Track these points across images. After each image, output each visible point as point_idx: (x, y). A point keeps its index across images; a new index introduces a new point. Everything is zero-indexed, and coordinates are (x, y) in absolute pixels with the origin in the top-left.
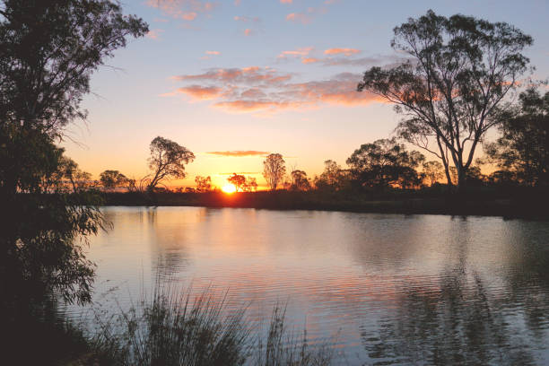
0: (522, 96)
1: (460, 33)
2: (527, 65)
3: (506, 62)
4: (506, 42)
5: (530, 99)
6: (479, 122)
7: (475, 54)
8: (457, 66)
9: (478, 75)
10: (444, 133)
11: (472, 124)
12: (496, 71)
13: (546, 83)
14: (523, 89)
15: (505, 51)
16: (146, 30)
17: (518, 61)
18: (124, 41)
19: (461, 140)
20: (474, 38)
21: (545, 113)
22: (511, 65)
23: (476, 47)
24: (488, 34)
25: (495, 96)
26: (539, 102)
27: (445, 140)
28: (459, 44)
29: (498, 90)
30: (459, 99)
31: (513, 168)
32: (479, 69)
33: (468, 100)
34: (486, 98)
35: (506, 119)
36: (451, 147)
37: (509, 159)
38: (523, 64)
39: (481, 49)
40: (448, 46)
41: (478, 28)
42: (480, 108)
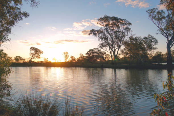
0: (129, 38)
1: (115, 21)
2: (131, 30)
3: (125, 29)
4: (126, 24)
5: (131, 39)
6: (119, 44)
7: (118, 27)
8: (114, 29)
9: (119, 32)
10: (111, 47)
11: (118, 44)
12: (123, 31)
13: (135, 35)
14: (130, 36)
15: (125, 26)
16: (29, 16)
18: (22, 18)
19: (115, 49)
20: (118, 23)
21: (135, 42)
22: (127, 30)
23: (118, 25)
24: (121, 22)
25: (123, 38)
26: (133, 39)
27: (111, 49)
28: (114, 24)
29: (124, 36)
30: (115, 38)
31: (127, 56)
32: (119, 31)
33: (117, 38)
34: (121, 38)
35: (126, 43)
36: (113, 51)
37: (127, 53)
38: (130, 30)
39: (120, 25)
40: (111, 24)
41: (119, 20)
42: (120, 40)
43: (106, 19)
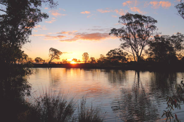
0: (154, 37)
1: (138, 19)
2: (156, 28)
3: (150, 28)
4: (150, 22)
5: (157, 38)
6: (143, 44)
7: (142, 25)
8: (137, 28)
9: (143, 31)
10: (134, 47)
11: (141, 44)
12: (147, 30)
13: (161, 33)
14: (155, 35)
15: (150, 24)
16: (48, 17)
17: (153, 27)
18: (41, 20)
19: (138, 49)
20: (141, 20)
21: (161, 42)
22: (151, 28)
23: (142, 23)
24: (145, 19)
25: (147, 37)
26: (159, 39)
27: (134, 49)
28: (137, 22)
29: (148, 35)
30: (138, 37)
31: (152, 57)
32: (143, 29)
33: (140, 38)
34: (145, 37)
35: (151, 44)
36: (135, 51)
37: (151, 54)
38: (155, 28)
39: (143, 23)
40: (134, 23)
41: (143, 18)
42: (143, 40)
43: (128, 17)
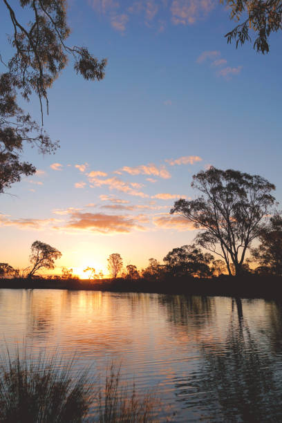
0: (271, 219)
1: (233, 181)
2: (275, 202)
3: (260, 199)
4: (260, 187)
6: (247, 235)
7: (242, 193)
8: (232, 200)
9: (245, 206)
10: (226, 242)
11: (243, 236)
12: (256, 203)
14: (272, 216)
16: (34, 171)
17: (269, 199)
18: (19, 178)
19: (236, 247)
20: (241, 184)
22: (264, 201)
23: (243, 189)
24: (249, 181)
25: (256, 219)
27: (226, 246)
28: (232, 187)
29: (257, 216)
30: (234, 220)
31: (269, 265)
32: (246, 202)
33: (239, 221)
34: (250, 220)
35: (262, 233)
36: (230, 251)
37: (266, 259)
38: (272, 201)
39: (246, 191)
40: (227, 188)
41: (244, 179)
42: (248, 226)
43: (213, 175)
